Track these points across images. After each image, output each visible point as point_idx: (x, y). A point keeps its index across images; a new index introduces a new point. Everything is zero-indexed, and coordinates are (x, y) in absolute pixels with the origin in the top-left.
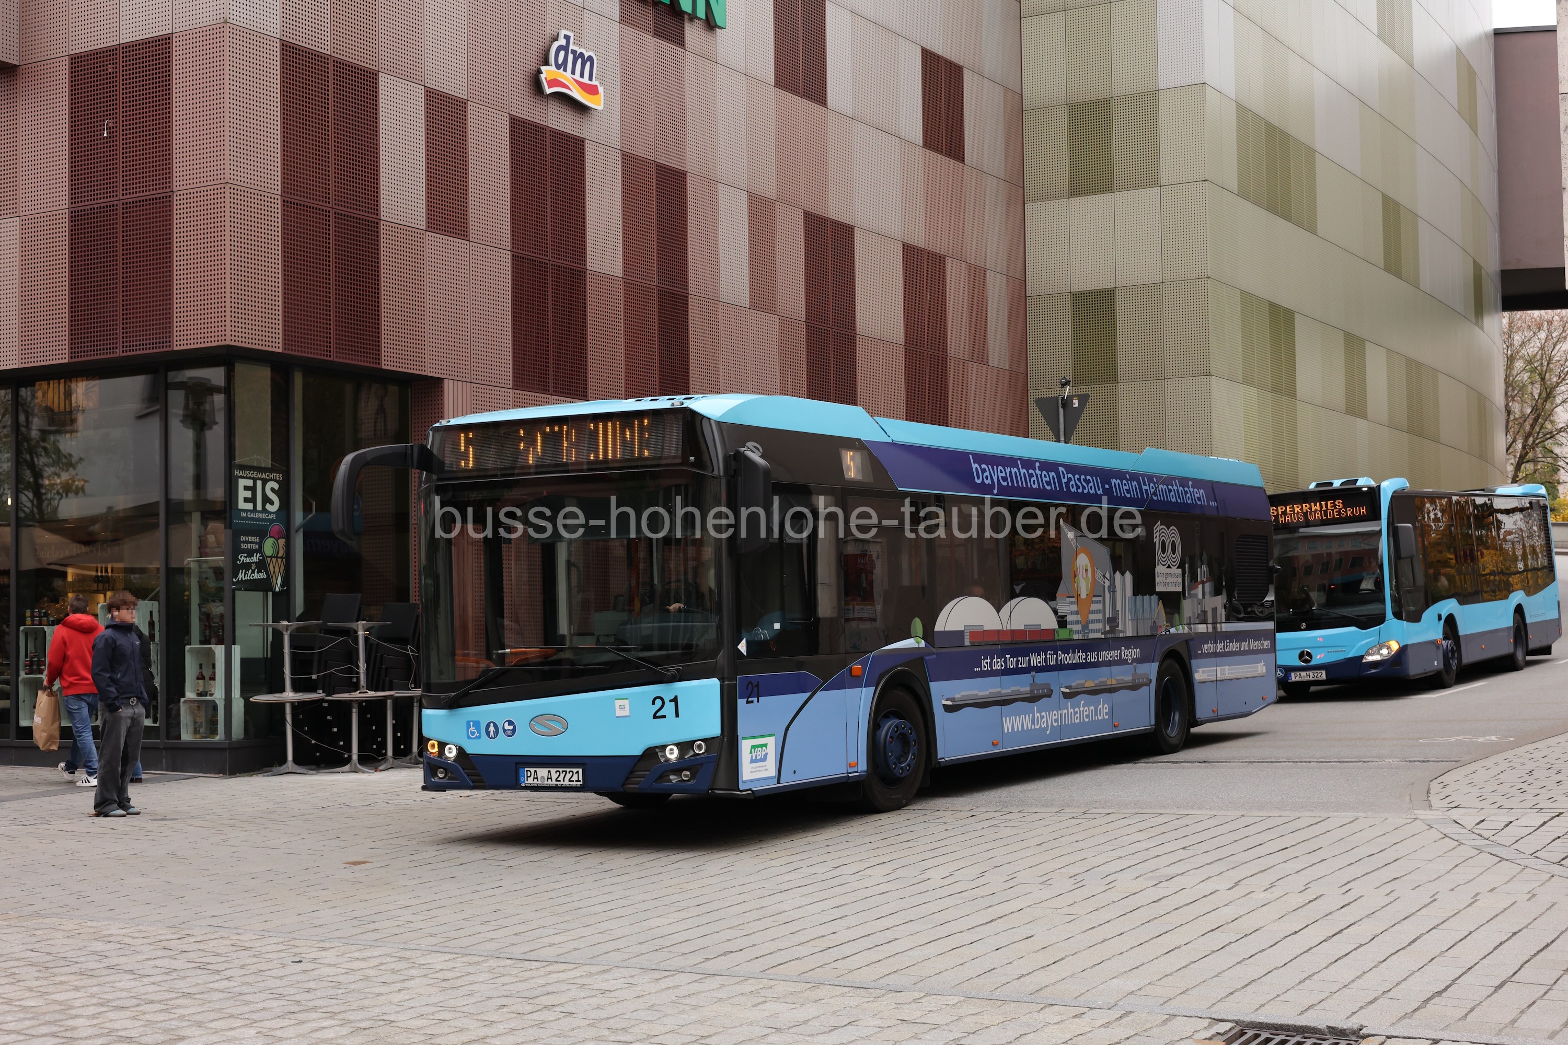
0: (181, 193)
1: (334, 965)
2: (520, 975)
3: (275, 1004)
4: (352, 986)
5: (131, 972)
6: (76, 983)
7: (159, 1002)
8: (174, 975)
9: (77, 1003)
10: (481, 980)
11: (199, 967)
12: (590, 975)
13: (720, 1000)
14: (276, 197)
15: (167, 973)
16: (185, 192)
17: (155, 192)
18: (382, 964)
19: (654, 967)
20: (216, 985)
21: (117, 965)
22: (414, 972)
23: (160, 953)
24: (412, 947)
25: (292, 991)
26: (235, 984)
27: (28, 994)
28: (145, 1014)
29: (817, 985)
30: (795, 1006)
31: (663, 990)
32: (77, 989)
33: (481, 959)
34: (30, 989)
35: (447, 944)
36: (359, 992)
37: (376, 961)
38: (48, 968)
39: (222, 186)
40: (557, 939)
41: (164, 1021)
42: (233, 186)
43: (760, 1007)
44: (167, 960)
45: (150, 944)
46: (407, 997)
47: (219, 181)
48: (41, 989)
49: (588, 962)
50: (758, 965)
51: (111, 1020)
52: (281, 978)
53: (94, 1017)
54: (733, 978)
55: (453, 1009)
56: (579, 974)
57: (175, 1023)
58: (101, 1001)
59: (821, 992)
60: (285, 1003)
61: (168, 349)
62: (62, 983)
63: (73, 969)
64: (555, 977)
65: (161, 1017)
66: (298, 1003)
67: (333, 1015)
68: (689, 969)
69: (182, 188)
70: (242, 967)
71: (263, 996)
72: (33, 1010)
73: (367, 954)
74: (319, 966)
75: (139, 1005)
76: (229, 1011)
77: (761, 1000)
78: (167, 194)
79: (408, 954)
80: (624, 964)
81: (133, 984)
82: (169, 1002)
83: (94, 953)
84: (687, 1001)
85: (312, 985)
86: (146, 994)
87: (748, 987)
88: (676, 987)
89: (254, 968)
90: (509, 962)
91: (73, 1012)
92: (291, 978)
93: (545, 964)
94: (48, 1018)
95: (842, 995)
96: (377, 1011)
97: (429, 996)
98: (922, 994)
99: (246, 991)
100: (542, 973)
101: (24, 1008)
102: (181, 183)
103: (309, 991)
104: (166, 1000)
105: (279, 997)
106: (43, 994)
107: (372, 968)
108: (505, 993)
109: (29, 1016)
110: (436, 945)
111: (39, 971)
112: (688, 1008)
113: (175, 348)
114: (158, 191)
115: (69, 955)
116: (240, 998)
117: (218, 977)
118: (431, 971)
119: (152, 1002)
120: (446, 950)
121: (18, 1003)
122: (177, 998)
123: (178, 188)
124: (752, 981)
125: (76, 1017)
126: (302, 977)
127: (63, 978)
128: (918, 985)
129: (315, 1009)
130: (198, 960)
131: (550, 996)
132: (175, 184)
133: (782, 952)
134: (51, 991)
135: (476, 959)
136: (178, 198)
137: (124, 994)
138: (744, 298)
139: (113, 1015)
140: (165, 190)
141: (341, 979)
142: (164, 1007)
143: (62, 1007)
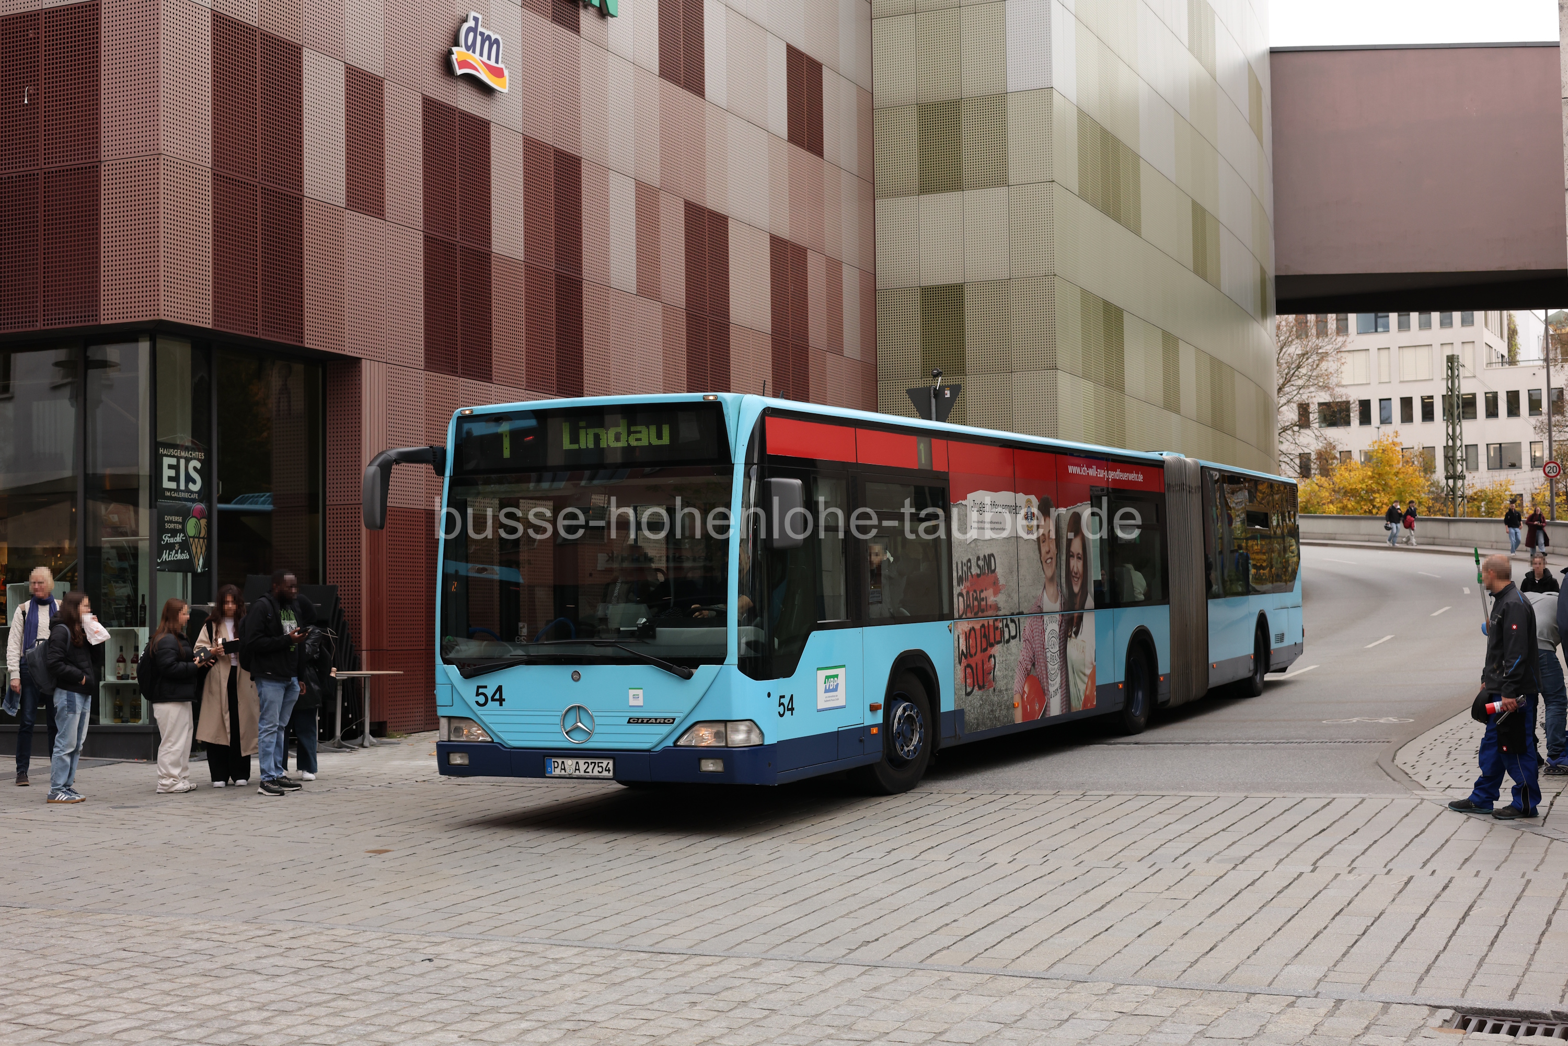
0: (110, 163)
1: (465, 961)
2: (672, 968)
3: (444, 1005)
4: (506, 983)
5: (254, 972)
6: (208, 985)
7: (318, 1004)
8: (304, 976)
9: (232, 1007)
10: (634, 975)
11: (323, 966)
12: (745, 968)
13: (911, 994)
14: (207, 170)
15: (295, 973)
16: (114, 162)
17: (80, 162)
18: (513, 959)
19: (802, 958)
20: (359, 985)
21: (232, 964)
22: (554, 967)
23: (265, 951)
24: (526, 940)
25: (450, 991)
26: (379, 983)
27: (168, 999)
28: (317, 1018)
29: (995, 976)
30: (994, 999)
31: (839, 984)
32: (218, 992)
33: (612, 952)
34: (168, 993)
35: (562, 936)
36: (520, 989)
37: (504, 957)
38: (162, 970)
39: (156, 157)
40: (672, 930)
41: (345, 1026)
42: (166, 158)
43: (959, 1000)
44: (280, 958)
45: (245, 941)
46: (578, 995)
47: (152, 152)
48: (178, 993)
49: (727, 954)
50: (912, 955)
51: (289, 1027)
52: (422, 975)
53: (265, 1022)
54: (900, 970)
55: (643, 1007)
56: (734, 968)
57: (360, 1029)
58: (256, 1005)
59: (1004, 984)
60: (455, 1003)
61: (95, 323)
62: (192, 985)
63: (190, 969)
64: (712, 971)
65: (338, 1022)
66: (468, 1003)
67: (522, 1016)
68: (843, 961)
69: (110, 158)
70: (369, 964)
71: (425, 997)
72: (190, 1016)
73: (486, 948)
74: (449, 962)
75: (300, 1009)
76: (405, 1012)
77: (954, 993)
78: (95, 164)
79: (529, 948)
80: (769, 955)
81: (269, 986)
82: (329, 1005)
83: (196, 952)
84: (876, 994)
85: (460, 982)
86: (295, 996)
87: (921, 979)
88: (850, 980)
89: (383, 966)
90: (642, 954)
91: (239, 1017)
92: (432, 975)
93: (685, 957)
94: (217, 1024)
95: (1027, 986)
96: (563, 1012)
97: (599, 993)
98: (1112, 986)
99: (399, 991)
100: (694, 968)
101: (180, 1015)
102: (110, 153)
103: (465, 989)
104: (324, 1002)
105: (443, 997)
106: (186, 998)
107: (507, 963)
108: (679, 989)
109: (194, 1023)
110: (549, 938)
111: (156, 973)
112: (888, 1003)
113: (103, 322)
114: (84, 161)
115: (166, 953)
116: (399, 998)
117: (353, 977)
118: (574, 967)
119: (311, 1005)
120: (566, 943)
121: (169, 1008)
122: (334, 1000)
123: (107, 158)
124: (920, 973)
125: (245, 1023)
126: (441, 974)
127: (188, 981)
128: (1095, 974)
129: (495, 1009)
130: (314, 958)
131: (730, 992)
132: (103, 154)
133: (922, 941)
134: (189, 994)
135: (606, 953)
136: (107, 168)
137: (272, 997)
138: (631, 284)
139: (283, 1021)
140: (91, 160)
141: (486, 975)
142: (332, 1010)
143: (220, 1013)
